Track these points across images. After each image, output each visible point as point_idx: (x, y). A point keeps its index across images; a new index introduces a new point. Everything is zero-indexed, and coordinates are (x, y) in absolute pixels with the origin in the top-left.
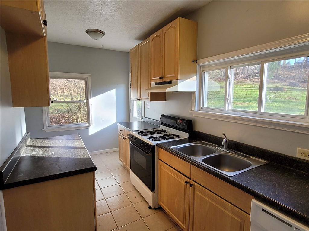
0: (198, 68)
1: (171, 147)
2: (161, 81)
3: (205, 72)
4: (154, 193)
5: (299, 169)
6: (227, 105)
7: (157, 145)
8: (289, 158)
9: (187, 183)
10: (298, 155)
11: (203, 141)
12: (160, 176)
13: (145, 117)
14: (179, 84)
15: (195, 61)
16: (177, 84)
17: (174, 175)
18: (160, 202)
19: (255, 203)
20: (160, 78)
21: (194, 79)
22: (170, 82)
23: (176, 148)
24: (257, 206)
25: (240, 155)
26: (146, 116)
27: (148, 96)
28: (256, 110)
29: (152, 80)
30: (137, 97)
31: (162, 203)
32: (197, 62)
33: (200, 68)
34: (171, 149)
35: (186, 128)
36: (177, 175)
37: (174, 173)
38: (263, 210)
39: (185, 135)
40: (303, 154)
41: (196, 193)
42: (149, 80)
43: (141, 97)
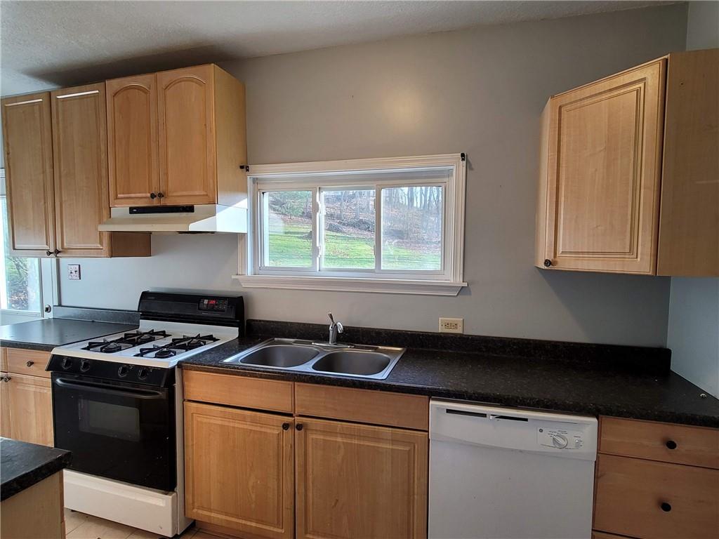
0: (249, 182)
1: (228, 360)
2: (155, 202)
3: (263, 193)
4: (174, 494)
5: (445, 349)
6: (318, 259)
7: (180, 364)
8: (431, 336)
9: (286, 426)
10: (441, 329)
11: (276, 339)
12: (190, 444)
13: (60, 305)
14: (217, 214)
15: (245, 167)
16: (214, 214)
17: (241, 424)
18: (195, 510)
19: (436, 405)
20: (153, 196)
21: (244, 203)
22: (190, 209)
23: (236, 360)
24: (439, 408)
25: (362, 348)
26: (63, 304)
27: (101, 243)
28: (372, 266)
29: (117, 198)
30: (45, 247)
31: (200, 512)
32: (248, 170)
33: (254, 183)
34: (228, 365)
35: (232, 316)
36: (253, 421)
37: (244, 419)
38: (449, 411)
39: (229, 334)
40: (447, 325)
41: (312, 439)
42: (104, 197)
43: (66, 245)
